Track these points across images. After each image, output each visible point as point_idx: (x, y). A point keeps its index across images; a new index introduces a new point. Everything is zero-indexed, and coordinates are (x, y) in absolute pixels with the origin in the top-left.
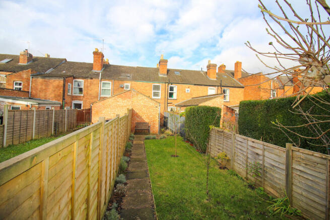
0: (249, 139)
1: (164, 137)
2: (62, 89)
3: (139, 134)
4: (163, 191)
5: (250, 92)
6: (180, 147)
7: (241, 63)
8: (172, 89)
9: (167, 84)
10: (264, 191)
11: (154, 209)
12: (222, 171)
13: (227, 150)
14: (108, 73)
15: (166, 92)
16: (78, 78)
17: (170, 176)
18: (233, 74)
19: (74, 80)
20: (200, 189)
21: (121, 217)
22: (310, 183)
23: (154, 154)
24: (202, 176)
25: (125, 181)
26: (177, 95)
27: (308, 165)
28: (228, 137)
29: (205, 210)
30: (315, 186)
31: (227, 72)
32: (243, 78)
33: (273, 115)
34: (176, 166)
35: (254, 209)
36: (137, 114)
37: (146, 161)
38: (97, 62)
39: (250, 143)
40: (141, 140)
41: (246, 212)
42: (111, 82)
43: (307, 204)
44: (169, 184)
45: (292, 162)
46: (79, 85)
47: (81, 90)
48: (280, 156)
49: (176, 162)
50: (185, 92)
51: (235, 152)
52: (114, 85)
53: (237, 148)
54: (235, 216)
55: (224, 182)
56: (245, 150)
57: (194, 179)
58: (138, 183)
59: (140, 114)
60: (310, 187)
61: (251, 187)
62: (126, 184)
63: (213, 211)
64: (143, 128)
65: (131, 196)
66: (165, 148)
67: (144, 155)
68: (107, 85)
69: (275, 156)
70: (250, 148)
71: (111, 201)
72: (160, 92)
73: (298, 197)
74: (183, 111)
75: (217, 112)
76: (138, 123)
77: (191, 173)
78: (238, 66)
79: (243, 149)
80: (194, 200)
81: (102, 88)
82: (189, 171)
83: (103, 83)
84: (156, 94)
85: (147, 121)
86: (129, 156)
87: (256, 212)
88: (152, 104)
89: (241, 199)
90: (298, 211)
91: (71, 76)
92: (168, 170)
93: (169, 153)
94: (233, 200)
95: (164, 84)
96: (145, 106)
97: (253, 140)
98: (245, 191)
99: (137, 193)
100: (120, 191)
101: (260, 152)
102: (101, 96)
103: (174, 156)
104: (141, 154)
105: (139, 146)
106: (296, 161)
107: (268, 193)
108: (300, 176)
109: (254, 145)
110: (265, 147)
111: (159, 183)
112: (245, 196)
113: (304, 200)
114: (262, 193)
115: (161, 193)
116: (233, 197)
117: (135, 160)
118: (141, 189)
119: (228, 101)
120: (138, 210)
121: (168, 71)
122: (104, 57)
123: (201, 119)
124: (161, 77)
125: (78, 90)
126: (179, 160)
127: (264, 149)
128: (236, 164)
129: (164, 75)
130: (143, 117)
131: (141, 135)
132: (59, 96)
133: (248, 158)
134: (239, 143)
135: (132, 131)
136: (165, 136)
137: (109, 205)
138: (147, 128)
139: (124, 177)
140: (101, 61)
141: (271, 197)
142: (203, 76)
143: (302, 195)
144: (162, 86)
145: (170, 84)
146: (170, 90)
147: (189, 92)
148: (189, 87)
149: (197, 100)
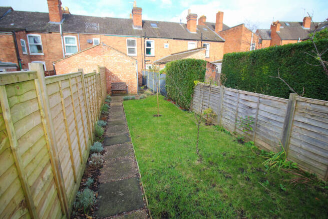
0: (242, 91)
1: (144, 97)
2: (14, 47)
3: (116, 95)
4: (148, 156)
5: (230, 47)
6: (162, 106)
7: (223, 13)
8: (149, 45)
9: (143, 38)
10: (255, 145)
11: (139, 178)
12: (208, 127)
13: (213, 105)
14: (69, 25)
15: (143, 48)
16: (33, 32)
17: (154, 138)
18: (214, 26)
19: (28, 35)
20: (189, 149)
21: (99, 195)
22: (313, 136)
23: (135, 115)
24: (189, 135)
25: (101, 149)
26: (155, 51)
27: (315, 116)
28: (215, 92)
29: (198, 174)
30: (320, 139)
31: (208, 24)
32: (225, 30)
33: (258, 67)
34: (160, 127)
35: (249, 166)
36: (111, 73)
37: (126, 123)
38: (54, 10)
39: (242, 97)
40: (118, 102)
41: (242, 170)
42: (75, 37)
43: (306, 157)
44: (154, 147)
45: (294, 114)
46: (35, 42)
47: (39, 48)
48: (278, 108)
49: (159, 122)
50: (164, 47)
51: (223, 108)
52: (80, 40)
53: (226, 103)
54: (231, 176)
55: (213, 139)
56: (235, 104)
57: (181, 139)
58: (119, 149)
59: (115, 73)
60: (313, 139)
61: (241, 141)
62: (103, 153)
63: (207, 174)
64: (120, 89)
65: (110, 165)
66: (146, 108)
67: (124, 118)
68: (71, 41)
69: (272, 109)
70: (241, 102)
71: (85, 176)
72: (136, 47)
73: (296, 150)
74: (163, 68)
75: (202, 66)
76: (114, 84)
77: (176, 132)
78: (219, 17)
79: (233, 103)
80: (184, 162)
81: (66, 45)
82: (174, 131)
83: (66, 38)
84: (131, 51)
85: (123, 80)
86: (106, 120)
87: (252, 169)
88: (127, 61)
89: (234, 156)
90: (293, 164)
91: (22, 30)
92: (152, 132)
93: (150, 113)
94: (225, 157)
95: (140, 38)
96: (119, 64)
97: (247, 93)
98: (235, 147)
99: (117, 161)
100: (95, 163)
101: (254, 105)
102: (67, 54)
103: (157, 116)
104: (119, 117)
105: (117, 108)
106: (300, 112)
107: (259, 147)
108: (301, 128)
109: (247, 98)
110: (261, 100)
111: (143, 147)
112: (236, 152)
113: (303, 153)
114: (253, 147)
115: (146, 158)
116: (224, 155)
117: (114, 124)
118: (122, 156)
119: (208, 56)
120: (121, 182)
121: (143, 22)
122: (61, 3)
123: (184, 75)
124: (136, 30)
125: (35, 48)
126: (162, 120)
127: (260, 102)
128: (223, 120)
129: (139, 27)
130: (119, 77)
131: (119, 97)
132: (12, 56)
133: (238, 112)
134: (229, 97)
135: (108, 92)
136: (146, 96)
137: (82, 181)
138: (125, 88)
139: (101, 144)
140: (58, 10)
141: (263, 151)
142: (183, 29)
143: (301, 148)
144: (137, 41)
145: (147, 38)
146: (147, 46)
147: (168, 47)
148: (167, 42)
149: (177, 56)
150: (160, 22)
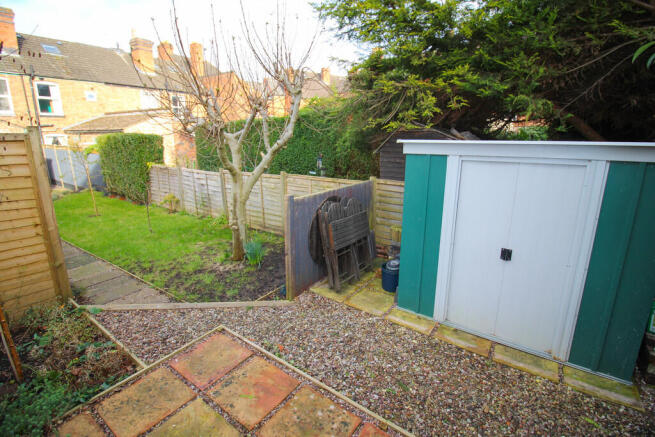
8: (45, 91)
9: (27, 78)
12: (171, 215)
13: (175, 190)
15: (30, 99)
26: (65, 106)
28: (173, 174)
31: (176, 58)
32: (208, 77)
50: (84, 99)
51: (183, 190)
53: (185, 184)
69: (214, 182)
70: (196, 181)
72: (8, 97)
74: (91, 141)
75: (157, 143)
78: (195, 51)
79: (190, 184)
95: (19, 77)
103: (94, 216)
109: (199, 176)
121: (21, 39)
123: (131, 155)
127: (207, 178)
128: (186, 203)
129: (12, 52)
133: (195, 191)
134: (186, 178)
144: (11, 82)
145: (37, 78)
146: (41, 94)
147: (95, 99)
148: (92, 89)
149: (119, 118)
150: (67, 43)
